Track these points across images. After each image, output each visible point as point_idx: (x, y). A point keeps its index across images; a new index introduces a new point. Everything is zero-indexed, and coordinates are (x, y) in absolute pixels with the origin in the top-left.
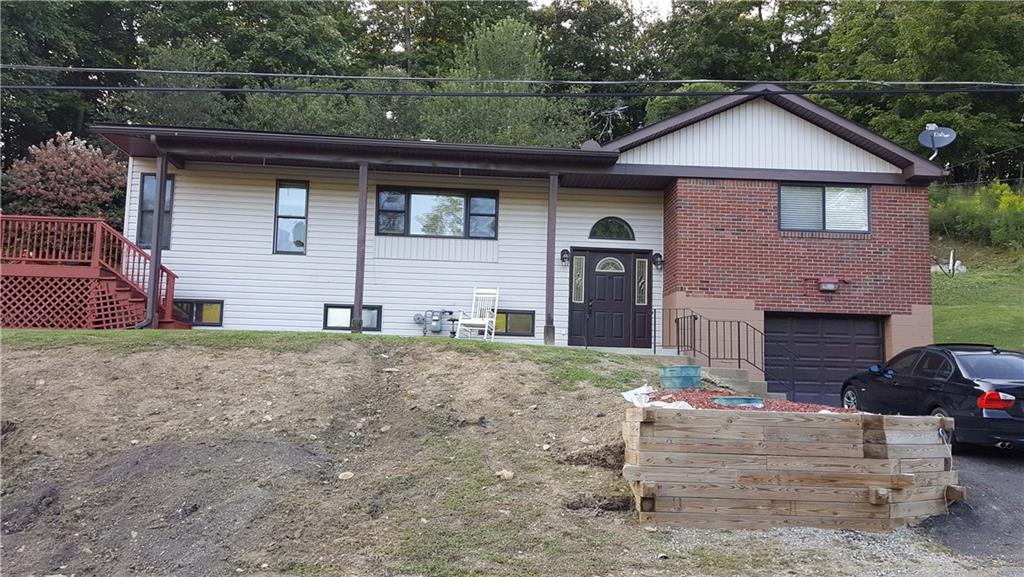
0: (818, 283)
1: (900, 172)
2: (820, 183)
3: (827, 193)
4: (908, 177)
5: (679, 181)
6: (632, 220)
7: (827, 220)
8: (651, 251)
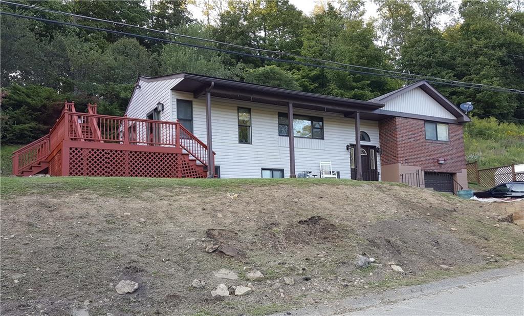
0: (438, 160)
1: (456, 119)
2: (435, 122)
3: (438, 126)
4: (459, 121)
5: (397, 118)
6: (369, 133)
7: (438, 136)
8: (376, 146)
